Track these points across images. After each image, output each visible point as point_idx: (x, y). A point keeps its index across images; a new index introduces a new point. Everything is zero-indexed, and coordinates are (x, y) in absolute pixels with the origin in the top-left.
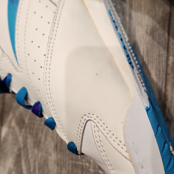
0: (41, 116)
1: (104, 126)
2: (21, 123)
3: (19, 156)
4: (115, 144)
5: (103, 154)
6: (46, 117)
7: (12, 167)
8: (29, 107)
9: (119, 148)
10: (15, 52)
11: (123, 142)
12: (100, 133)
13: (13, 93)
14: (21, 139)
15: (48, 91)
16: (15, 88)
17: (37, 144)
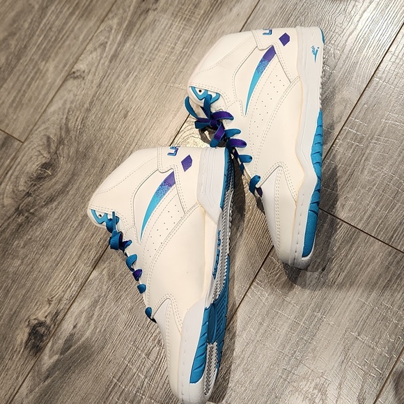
0: (138, 280)
1: (176, 307)
2: (111, 275)
3: (96, 302)
4: (177, 320)
5: (167, 323)
6: (141, 282)
7: (86, 308)
8: (132, 270)
9: (178, 324)
10: (143, 230)
11: (182, 321)
12: (171, 310)
13: (126, 255)
14: (105, 288)
15: (152, 268)
16: (129, 251)
17: (117, 299)
